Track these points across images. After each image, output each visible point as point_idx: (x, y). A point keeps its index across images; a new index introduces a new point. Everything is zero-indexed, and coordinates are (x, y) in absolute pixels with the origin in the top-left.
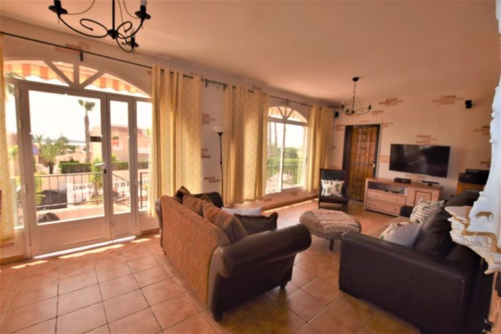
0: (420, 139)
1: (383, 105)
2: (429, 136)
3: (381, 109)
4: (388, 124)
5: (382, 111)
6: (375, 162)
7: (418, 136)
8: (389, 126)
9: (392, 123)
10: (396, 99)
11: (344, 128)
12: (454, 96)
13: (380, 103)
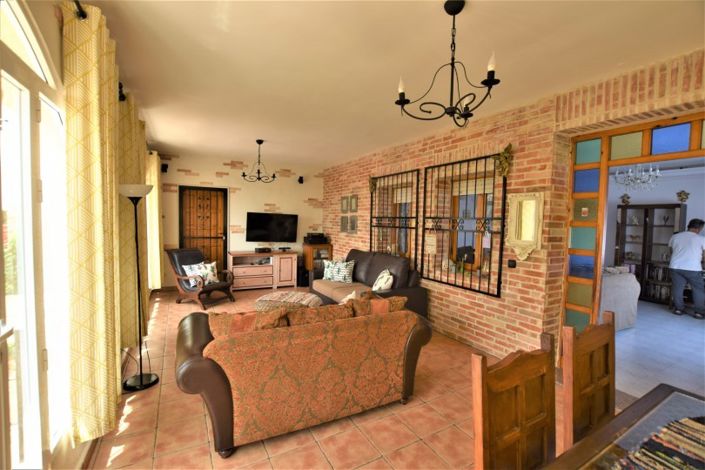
0: (268, 208)
1: (229, 167)
2: (274, 205)
3: (226, 172)
4: (236, 189)
5: (227, 174)
6: (225, 233)
7: (267, 205)
8: (237, 191)
9: (240, 189)
10: (242, 163)
11: (177, 188)
12: (289, 171)
13: (225, 164)
